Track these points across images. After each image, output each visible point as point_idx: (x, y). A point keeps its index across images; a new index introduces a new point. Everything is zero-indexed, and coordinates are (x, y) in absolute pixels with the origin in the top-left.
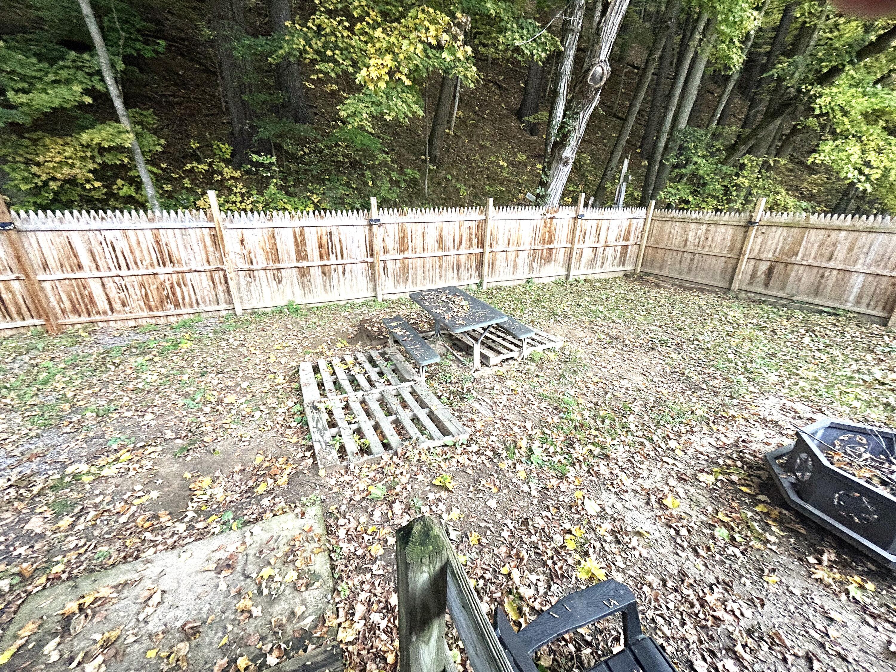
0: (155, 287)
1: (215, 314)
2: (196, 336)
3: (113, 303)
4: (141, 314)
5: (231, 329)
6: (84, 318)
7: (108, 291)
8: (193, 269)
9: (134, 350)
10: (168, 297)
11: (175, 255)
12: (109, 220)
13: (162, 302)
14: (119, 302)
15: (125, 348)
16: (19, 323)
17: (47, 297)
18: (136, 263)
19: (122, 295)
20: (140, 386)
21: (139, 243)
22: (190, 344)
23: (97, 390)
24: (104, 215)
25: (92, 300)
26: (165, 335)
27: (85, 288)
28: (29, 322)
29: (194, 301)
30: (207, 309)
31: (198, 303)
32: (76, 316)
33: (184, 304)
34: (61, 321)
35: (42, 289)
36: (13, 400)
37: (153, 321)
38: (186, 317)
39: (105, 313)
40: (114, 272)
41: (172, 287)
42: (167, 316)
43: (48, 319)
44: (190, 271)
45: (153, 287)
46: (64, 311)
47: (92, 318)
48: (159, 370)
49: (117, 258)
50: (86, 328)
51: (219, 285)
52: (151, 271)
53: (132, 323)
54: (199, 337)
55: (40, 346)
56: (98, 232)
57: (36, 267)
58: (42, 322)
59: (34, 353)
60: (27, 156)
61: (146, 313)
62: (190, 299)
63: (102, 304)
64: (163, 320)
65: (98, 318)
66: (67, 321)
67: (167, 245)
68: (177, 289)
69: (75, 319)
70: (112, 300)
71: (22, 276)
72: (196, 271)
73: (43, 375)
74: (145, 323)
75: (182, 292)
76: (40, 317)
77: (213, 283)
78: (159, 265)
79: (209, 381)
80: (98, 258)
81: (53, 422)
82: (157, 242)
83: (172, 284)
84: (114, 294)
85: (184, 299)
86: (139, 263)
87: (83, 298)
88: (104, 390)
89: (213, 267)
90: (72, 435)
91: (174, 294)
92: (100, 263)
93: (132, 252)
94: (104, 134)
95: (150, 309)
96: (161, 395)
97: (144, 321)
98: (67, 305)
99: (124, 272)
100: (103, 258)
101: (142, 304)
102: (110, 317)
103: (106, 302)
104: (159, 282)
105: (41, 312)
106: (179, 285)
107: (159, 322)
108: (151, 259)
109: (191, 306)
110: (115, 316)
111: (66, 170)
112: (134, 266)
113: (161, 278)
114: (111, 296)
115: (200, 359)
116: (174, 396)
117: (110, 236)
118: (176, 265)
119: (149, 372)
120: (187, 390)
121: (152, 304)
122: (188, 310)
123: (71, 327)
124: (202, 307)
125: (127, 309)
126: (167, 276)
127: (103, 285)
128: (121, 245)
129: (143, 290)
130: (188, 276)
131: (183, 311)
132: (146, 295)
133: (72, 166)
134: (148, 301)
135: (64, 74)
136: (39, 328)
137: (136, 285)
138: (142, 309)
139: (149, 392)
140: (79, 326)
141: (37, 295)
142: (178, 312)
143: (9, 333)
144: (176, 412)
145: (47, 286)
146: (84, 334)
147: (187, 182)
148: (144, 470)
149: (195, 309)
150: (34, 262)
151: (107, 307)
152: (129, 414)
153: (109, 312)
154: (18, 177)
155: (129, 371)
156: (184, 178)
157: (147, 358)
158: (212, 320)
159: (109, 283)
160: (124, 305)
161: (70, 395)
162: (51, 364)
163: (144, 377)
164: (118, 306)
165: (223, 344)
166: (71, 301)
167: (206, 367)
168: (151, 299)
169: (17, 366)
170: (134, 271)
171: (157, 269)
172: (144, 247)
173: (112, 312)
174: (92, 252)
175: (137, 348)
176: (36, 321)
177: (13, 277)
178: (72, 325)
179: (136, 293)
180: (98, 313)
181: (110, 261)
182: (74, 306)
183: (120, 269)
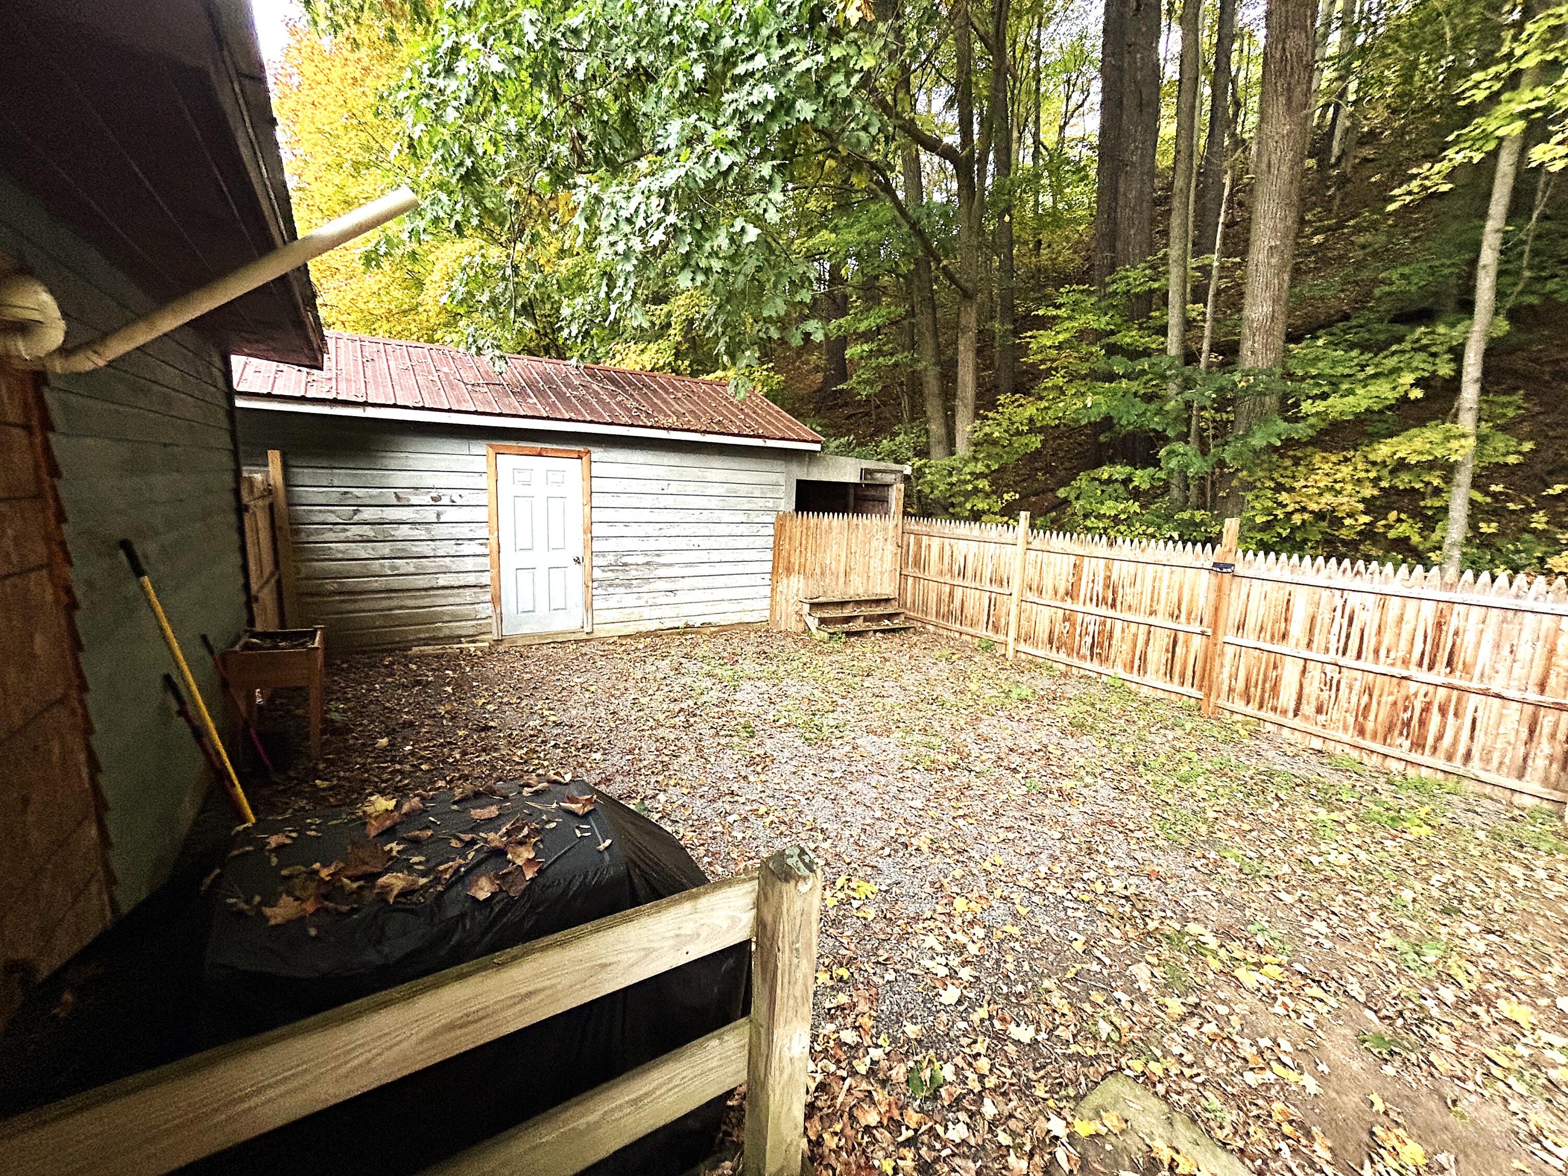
0: (1391, 699)
1: (1498, 793)
2: (1444, 820)
3: (1304, 701)
4: (1340, 735)
5: (1545, 847)
6: (1252, 710)
7: (1306, 683)
8: (1495, 689)
9: (1314, 792)
10: (1407, 724)
11: (1465, 654)
12: (1368, 576)
13: (1390, 729)
14: (1314, 704)
15: (1299, 781)
16: (1175, 687)
17: (1222, 666)
18: (1377, 652)
19: (1325, 695)
20: (1315, 860)
21: (1401, 619)
22: (1426, 830)
23: (1246, 827)
24: (1362, 569)
25: (1275, 689)
26: (1375, 790)
27: (1275, 667)
28: (1187, 689)
29: (1462, 750)
30: (1484, 776)
31: (1468, 756)
32: (1243, 703)
33: (1435, 749)
34: (1222, 702)
35: (1222, 653)
36: (1148, 782)
37: (1355, 754)
38: (1425, 772)
39: (1284, 712)
40: (1331, 656)
41: (1426, 709)
42: (1386, 756)
43: (1208, 695)
44: (1485, 693)
45: (1388, 699)
46: (1231, 690)
47: (1262, 714)
48: (1356, 851)
49: (1348, 636)
50: (1248, 723)
51: (1544, 740)
52: (1399, 671)
53: (1317, 744)
54: (1451, 826)
55: (1188, 726)
56: (1338, 593)
57: (1230, 623)
58: (1199, 695)
59: (1179, 732)
60: (1281, 480)
61: (1350, 736)
62: (1455, 743)
63: (1287, 697)
64: (1376, 760)
65: (1271, 716)
66: (1229, 705)
67: (1456, 633)
68: (1435, 719)
69: (1239, 705)
70: (1304, 697)
71: (1209, 632)
72: (1498, 696)
73: (1185, 769)
74: (1338, 752)
75: (1443, 726)
76: (1200, 688)
77: (1532, 732)
78: (1420, 665)
79: (1461, 932)
80: (1317, 631)
81: (1183, 840)
82: (1439, 625)
83: (1429, 704)
84: (1312, 688)
85: (1439, 738)
86: (1383, 653)
87: (1264, 681)
88: (1255, 834)
89: (1547, 699)
90: (1202, 877)
91: (1422, 723)
92: (1316, 639)
93: (1379, 632)
94: (1418, 444)
95: (1362, 732)
96: (1347, 898)
97: (1339, 747)
98: (1240, 685)
99: (1349, 660)
100: (1325, 631)
101: (1351, 720)
102: (1289, 721)
103: (1294, 697)
104: (1403, 692)
105: (1206, 683)
106: (1443, 711)
107: (1366, 760)
108: (1410, 653)
109: (1449, 758)
110: (1297, 723)
111: (1328, 498)
112: (1371, 656)
113: (1413, 687)
114: (1306, 691)
115: (1448, 874)
116: (1373, 917)
117: (1354, 600)
118: (1458, 673)
119: (1335, 845)
120: (1406, 921)
121: (1370, 726)
122: (1441, 763)
123: (1228, 714)
124: (1475, 767)
125: (1321, 718)
126: (1424, 688)
127: (1304, 671)
128: (1367, 618)
129: (1365, 698)
130: (1473, 701)
131: (1426, 759)
132: (1367, 707)
133: (1338, 493)
134: (1365, 718)
135: (1391, 362)
136: (1193, 702)
137: (1357, 686)
138: (1345, 729)
139: (1327, 880)
140: (1240, 717)
141: (1213, 659)
142: (1415, 757)
143: (1160, 694)
144: (1374, 953)
145: (1230, 650)
146: (1242, 732)
147: (1539, 521)
148: (1300, 1022)
149: (1457, 765)
150: (1231, 616)
151: (1292, 706)
152: (1288, 899)
153: (1291, 714)
154: (1258, 506)
155: (1300, 825)
156: (1534, 511)
157: (1336, 815)
158: (1487, 803)
159: (1315, 671)
160: (1319, 710)
161: (1211, 814)
162: (1195, 757)
163: (1323, 848)
164: (1308, 709)
165: (1516, 870)
166: (1247, 680)
167: (1461, 902)
168: (1372, 717)
169: (1158, 741)
170: (1367, 663)
171: (1413, 671)
172: (1407, 629)
173: (1296, 715)
174: (1313, 619)
175: (1318, 790)
176: (1195, 692)
177: (1198, 630)
178: (1232, 712)
179: (1349, 699)
180: (1274, 709)
181: (1333, 639)
182: (1247, 688)
183: (1344, 654)
